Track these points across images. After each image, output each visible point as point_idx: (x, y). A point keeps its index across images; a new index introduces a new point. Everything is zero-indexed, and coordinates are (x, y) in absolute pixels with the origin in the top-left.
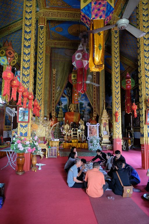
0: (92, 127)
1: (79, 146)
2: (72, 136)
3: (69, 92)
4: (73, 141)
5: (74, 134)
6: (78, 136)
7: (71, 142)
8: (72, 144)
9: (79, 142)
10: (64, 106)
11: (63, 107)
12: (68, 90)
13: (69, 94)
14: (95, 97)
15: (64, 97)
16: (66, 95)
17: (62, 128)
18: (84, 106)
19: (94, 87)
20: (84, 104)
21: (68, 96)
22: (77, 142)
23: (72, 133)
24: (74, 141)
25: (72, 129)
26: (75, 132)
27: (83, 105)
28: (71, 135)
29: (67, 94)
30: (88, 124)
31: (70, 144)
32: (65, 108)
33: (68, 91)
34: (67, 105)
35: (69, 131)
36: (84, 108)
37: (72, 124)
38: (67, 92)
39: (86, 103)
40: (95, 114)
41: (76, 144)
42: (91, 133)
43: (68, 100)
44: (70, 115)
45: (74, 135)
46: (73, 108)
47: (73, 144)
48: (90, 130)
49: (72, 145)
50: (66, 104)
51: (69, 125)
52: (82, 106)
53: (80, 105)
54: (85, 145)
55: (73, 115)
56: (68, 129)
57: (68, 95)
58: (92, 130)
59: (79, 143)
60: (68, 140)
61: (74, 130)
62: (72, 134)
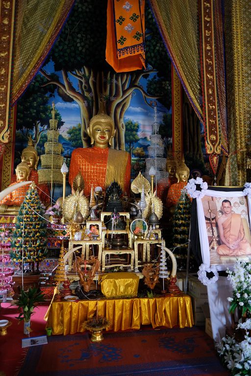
0: (219, 206)
1: (145, 316)
2: (103, 254)
3: (87, 82)
4: (107, 288)
5: (111, 242)
6: (134, 254)
7: (97, 293)
8: (101, 303)
9: (143, 290)
10: (70, 133)
11: (66, 136)
12: (84, 75)
13: (89, 91)
14: (211, 66)
15: (71, 100)
16: (78, 94)
17: (54, 210)
18: (140, 135)
19: (206, 22)
20: (141, 128)
21: (84, 98)
22: (132, 290)
23: (102, 234)
24: (115, 286)
25: (103, 215)
26: (120, 232)
27: (137, 131)
28: (95, 249)
29: (80, 91)
30: (198, 188)
31: (91, 304)
32: (75, 140)
33: (83, 81)
34: (80, 130)
35: (88, 224)
36: (140, 142)
37: (100, 193)
38: (81, 83)
39: (147, 123)
40: (213, 142)
41: (127, 302)
42: (219, 243)
43: (84, 112)
44: (91, 160)
45: (114, 247)
46: (103, 133)
47: (110, 303)
48: (212, 222)
49: (100, 313)
50: (75, 126)
51: (87, 196)
52: (134, 136)
53: (127, 129)
54: (176, 310)
55: (103, 158)
56: (79, 214)
57: (86, 94)
58: (222, 219)
59: (145, 296)
60: (77, 278)
61: (114, 221)
62: (101, 244)
